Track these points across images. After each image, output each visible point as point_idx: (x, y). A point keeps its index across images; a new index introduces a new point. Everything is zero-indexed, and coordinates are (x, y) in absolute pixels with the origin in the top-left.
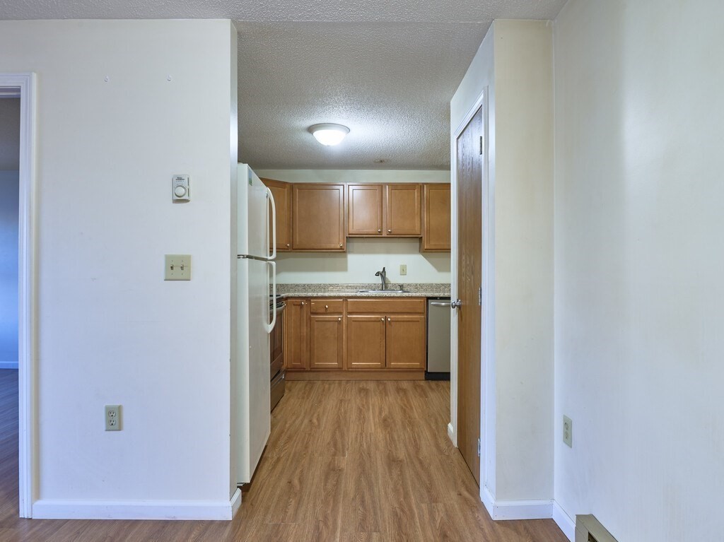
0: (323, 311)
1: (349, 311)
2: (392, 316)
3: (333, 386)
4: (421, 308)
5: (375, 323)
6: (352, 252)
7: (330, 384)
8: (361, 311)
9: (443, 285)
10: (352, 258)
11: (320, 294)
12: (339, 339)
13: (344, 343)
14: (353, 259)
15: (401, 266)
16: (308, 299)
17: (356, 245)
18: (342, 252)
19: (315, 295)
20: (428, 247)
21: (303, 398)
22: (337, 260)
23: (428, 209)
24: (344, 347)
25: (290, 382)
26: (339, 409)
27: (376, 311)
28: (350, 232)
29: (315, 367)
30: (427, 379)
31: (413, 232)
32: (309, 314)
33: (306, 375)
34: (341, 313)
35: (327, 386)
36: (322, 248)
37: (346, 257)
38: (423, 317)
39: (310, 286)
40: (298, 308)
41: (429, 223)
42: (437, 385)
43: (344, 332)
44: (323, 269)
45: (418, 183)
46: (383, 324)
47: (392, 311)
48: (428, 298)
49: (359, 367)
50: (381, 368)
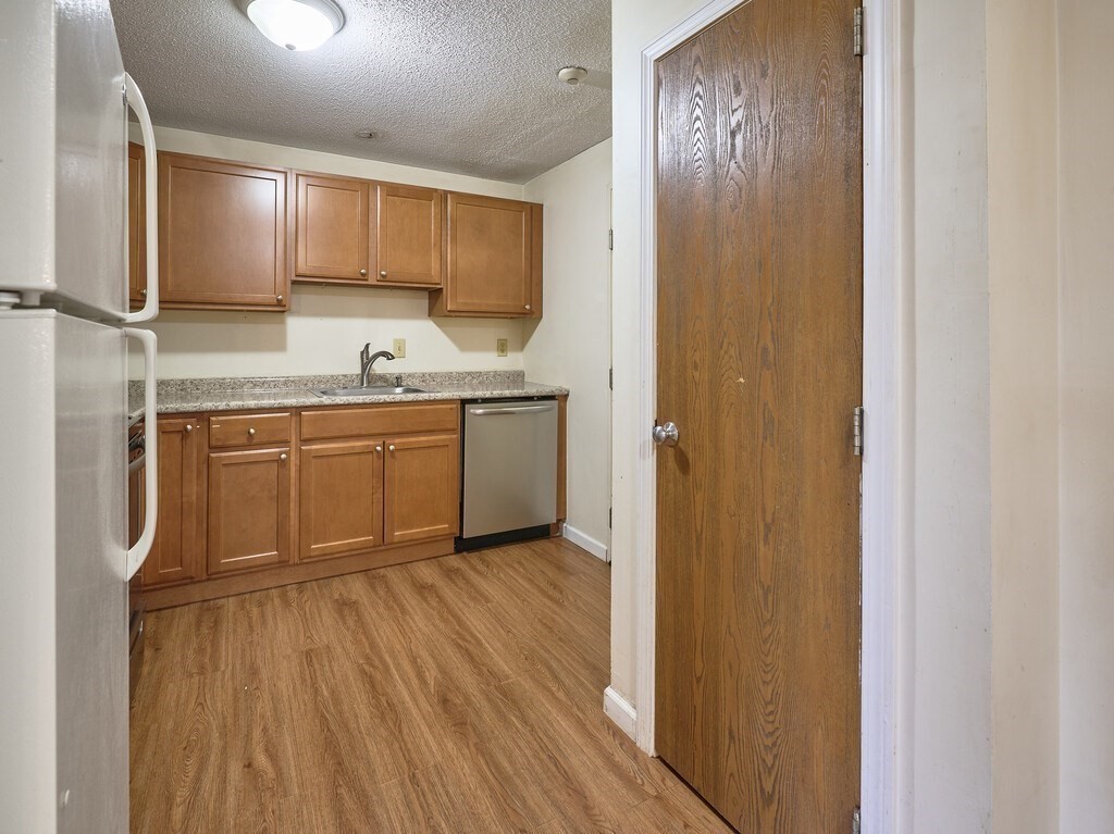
0: (243, 440)
1: (305, 436)
2: (397, 441)
3: (269, 608)
4: (453, 420)
5: (363, 457)
6: (298, 313)
7: (261, 604)
8: (332, 435)
9: (469, 374)
10: (295, 326)
11: (234, 404)
12: (281, 498)
13: (292, 505)
14: (298, 327)
15: (396, 341)
16: (203, 416)
17: (307, 298)
18: (279, 309)
19: (222, 406)
20: (454, 308)
21: (202, 670)
22: (265, 329)
23: (454, 239)
24: (292, 514)
25: (151, 618)
26: (316, 691)
27: (363, 432)
28: (300, 271)
29: (222, 569)
30: (458, 551)
31: (428, 280)
32: (206, 449)
33: (196, 592)
34: (285, 443)
35: (255, 611)
36: (234, 300)
37: (283, 322)
38: (454, 436)
39: (196, 384)
40: (177, 439)
41: (455, 263)
42: (483, 561)
43: (293, 481)
44: (229, 347)
45: (436, 190)
46: (379, 458)
47: (397, 430)
48: (464, 402)
49: (328, 551)
50: (375, 546)
